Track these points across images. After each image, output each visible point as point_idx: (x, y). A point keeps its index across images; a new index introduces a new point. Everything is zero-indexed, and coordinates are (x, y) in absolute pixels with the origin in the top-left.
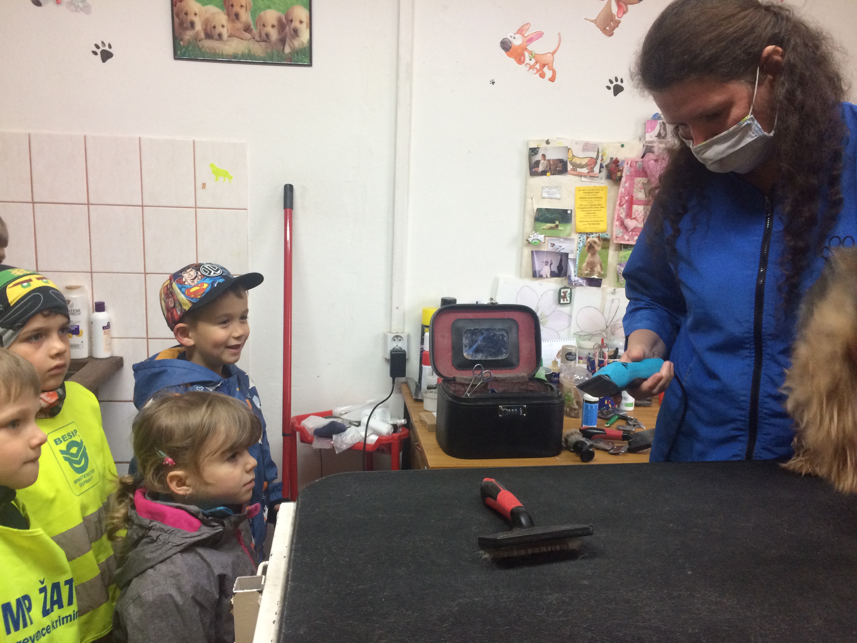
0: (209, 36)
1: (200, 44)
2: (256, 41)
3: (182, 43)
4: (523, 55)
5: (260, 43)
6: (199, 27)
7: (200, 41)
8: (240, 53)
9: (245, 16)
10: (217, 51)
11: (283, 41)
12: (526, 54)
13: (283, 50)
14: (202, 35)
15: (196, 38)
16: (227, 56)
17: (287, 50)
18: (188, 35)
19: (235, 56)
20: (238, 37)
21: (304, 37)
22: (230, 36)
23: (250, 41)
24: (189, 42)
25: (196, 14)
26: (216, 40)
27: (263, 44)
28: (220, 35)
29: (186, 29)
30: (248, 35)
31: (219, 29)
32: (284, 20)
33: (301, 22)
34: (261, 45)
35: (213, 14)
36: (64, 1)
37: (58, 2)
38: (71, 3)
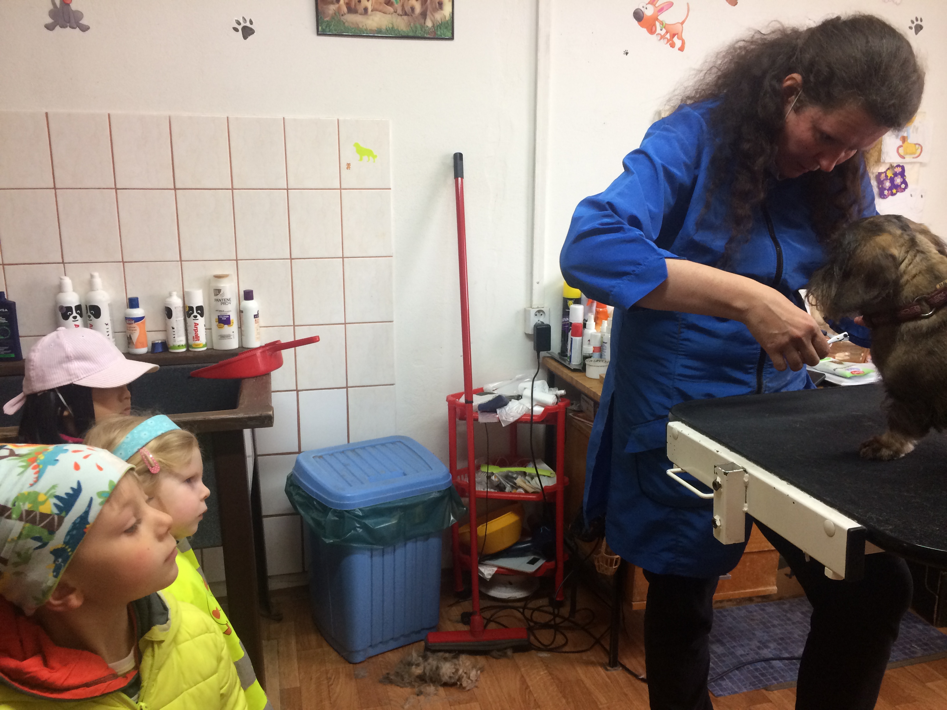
0: (352, 10)
1: (342, 18)
2: (398, 15)
3: (324, 18)
4: (655, 25)
8: (384, 27)
10: (361, 26)
12: (658, 24)
13: (424, 23)
14: (345, 9)
15: (339, 13)
16: (371, 31)
17: (429, 23)
18: (333, 9)
19: (379, 31)
20: (380, 11)
21: (447, 10)
22: (374, 10)
24: (332, 17)
26: (361, 14)
27: (405, 17)
28: (366, 9)
29: (328, 3)
30: (390, 9)
31: (365, 3)
34: (403, 19)
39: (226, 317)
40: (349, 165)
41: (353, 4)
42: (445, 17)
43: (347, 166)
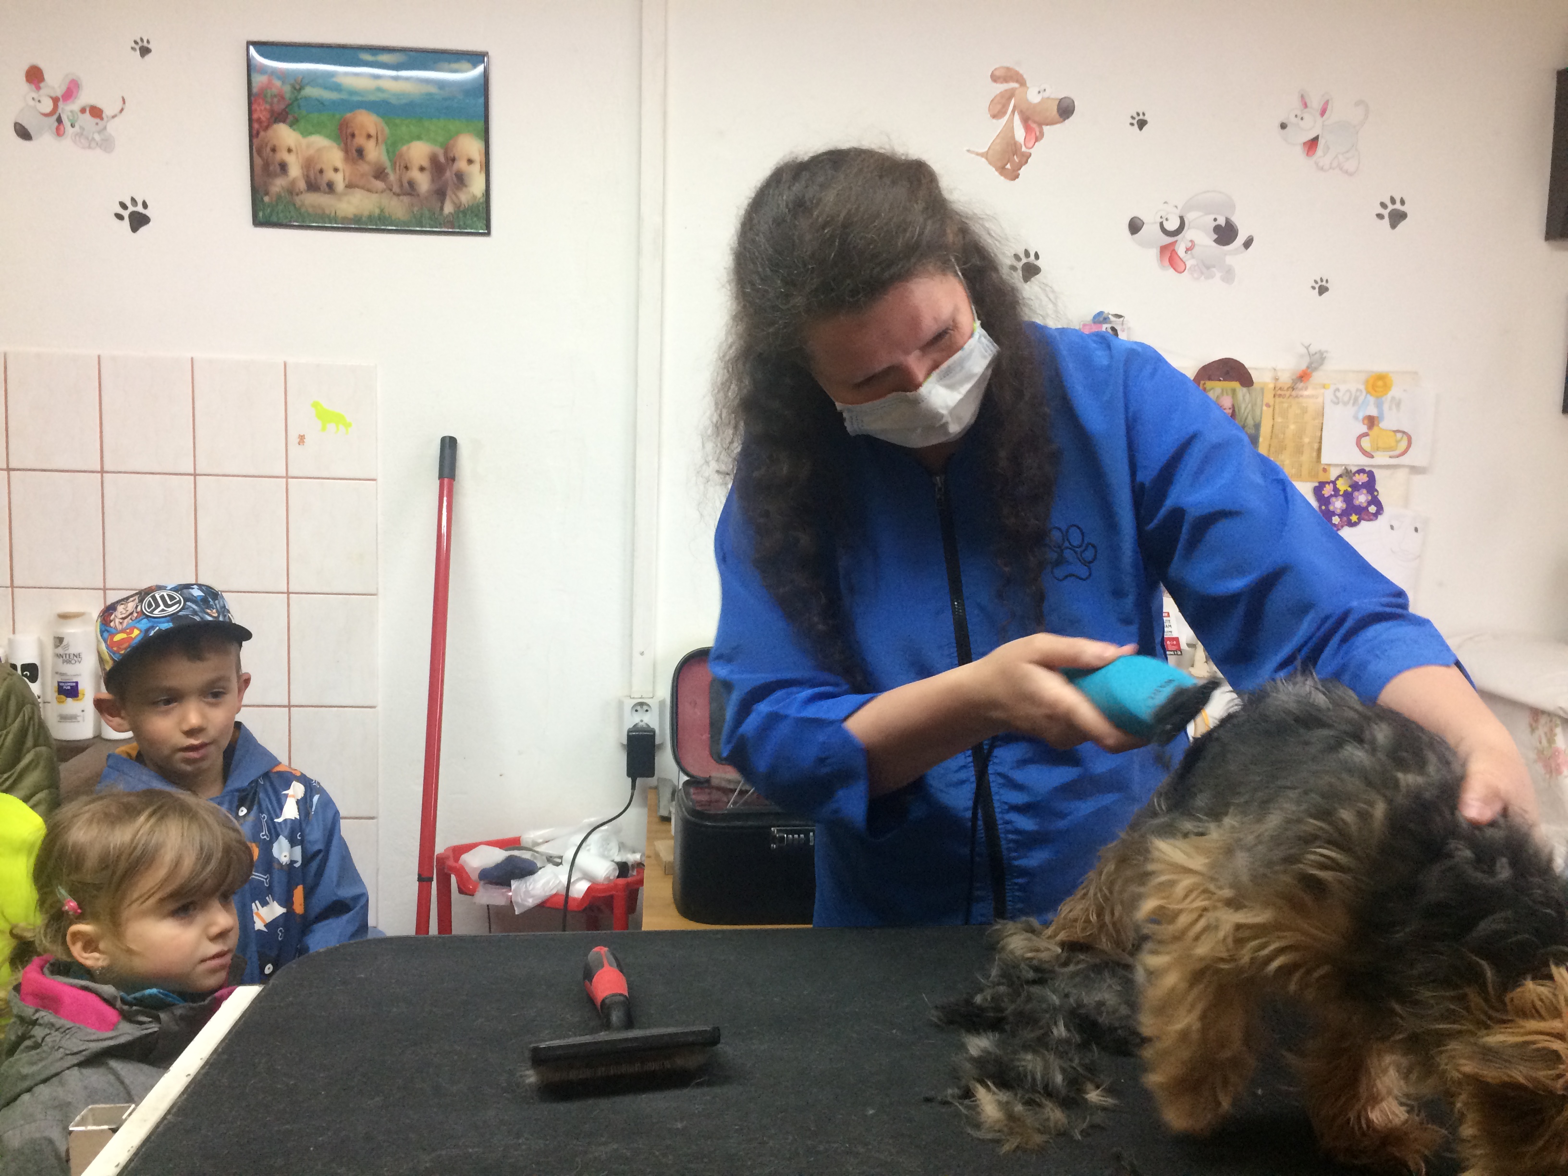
0: (313, 187)
1: (298, 200)
2: (394, 194)
3: (266, 199)
5: (401, 197)
6: (295, 171)
7: (297, 195)
8: (366, 213)
9: (375, 153)
10: (327, 212)
11: (441, 194)
14: (302, 185)
15: (291, 191)
16: (345, 219)
17: (448, 208)
18: (278, 185)
19: (357, 219)
20: (363, 188)
21: (477, 186)
22: (350, 186)
24: (279, 197)
25: (290, 150)
26: (325, 193)
27: (406, 199)
28: (330, 186)
29: (276, 175)
30: (380, 185)
31: (330, 175)
32: (442, 159)
33: (470, 161)
35: (319, 150)
36: (69, 130)
37: (59, 131)
38: (80, 135)
39: (72, 684)
40: (302, 439)
41: (312, 177)
42: (474, 197)
43: (298, 440)
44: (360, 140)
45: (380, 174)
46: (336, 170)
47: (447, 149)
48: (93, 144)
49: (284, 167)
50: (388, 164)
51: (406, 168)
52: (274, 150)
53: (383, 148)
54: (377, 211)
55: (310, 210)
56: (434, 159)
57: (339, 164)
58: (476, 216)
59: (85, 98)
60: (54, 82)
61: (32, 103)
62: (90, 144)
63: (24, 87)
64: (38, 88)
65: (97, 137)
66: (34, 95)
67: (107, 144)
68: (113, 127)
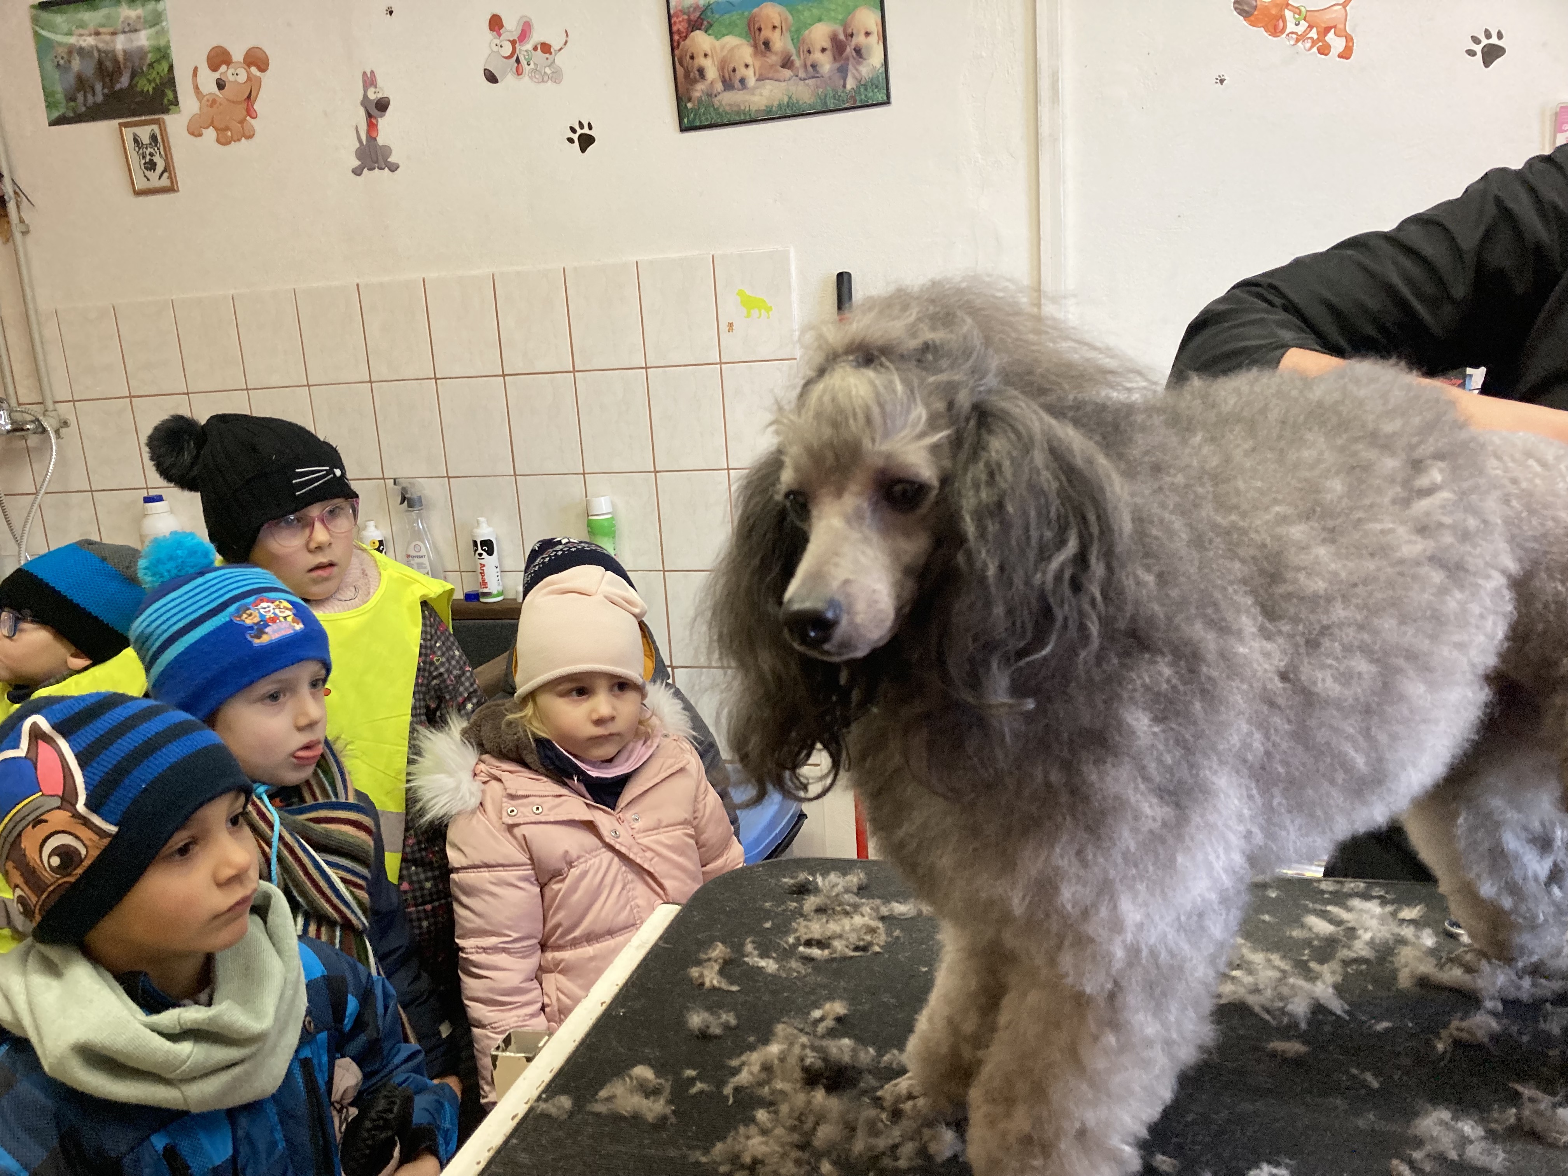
0: (728, 85)
1: (716, 101)
3: (689, 105)
4: (1283, 18)
6: (712, 73)
7: (716, 96)
8: (776, 102)
9: (780, 42)
10: (742, 107)
11: (843, 72)
12: (1288, 14)
13: (844, 86)
14: (719, 86)
15: (710, 93)
16: (758, 112)
17: (850, 84)
18: (699, 89)
19: (769, 110)
20: (772, 79)
21: (876, 59)
22: (761, 79)
23: (792, 82)
24: (700, 101)
25: (706, 55)
26: (739, 89)
28: (743, 82)
29: (694, 82)
30: (787, 73)
31: (742, 71)
32: (842, 37)
33: (867, 34)
34: (807, 85)
35: (732, 50)
36: (527, 68)
37: (519, 72)
38: (535, 70)
40: (730, 325)
41: (727, 76)
42: (874, 68)
43: (728, 328)
44: (766, 33)
45: (787, 63)
46: (747, 66)
47: (845, 27)
48: (546, 78)
49: (701, 71)
50: (793, 51)
51: (809, 52)
52: (692, 58)
53: (788, 36)
54: (786, 100)
55: (727, 108)
56: (834, 39)
57: (749, 60)
58: (877, 87)
59: (536, 37)
60: (511, 25)
61: (495, 49)
62: (543, 78)
63: (489, 35)
64: (500, 35)
65: (548, 71)
66: (497, 41)
67: (556, 77)
68: (560, 59)
